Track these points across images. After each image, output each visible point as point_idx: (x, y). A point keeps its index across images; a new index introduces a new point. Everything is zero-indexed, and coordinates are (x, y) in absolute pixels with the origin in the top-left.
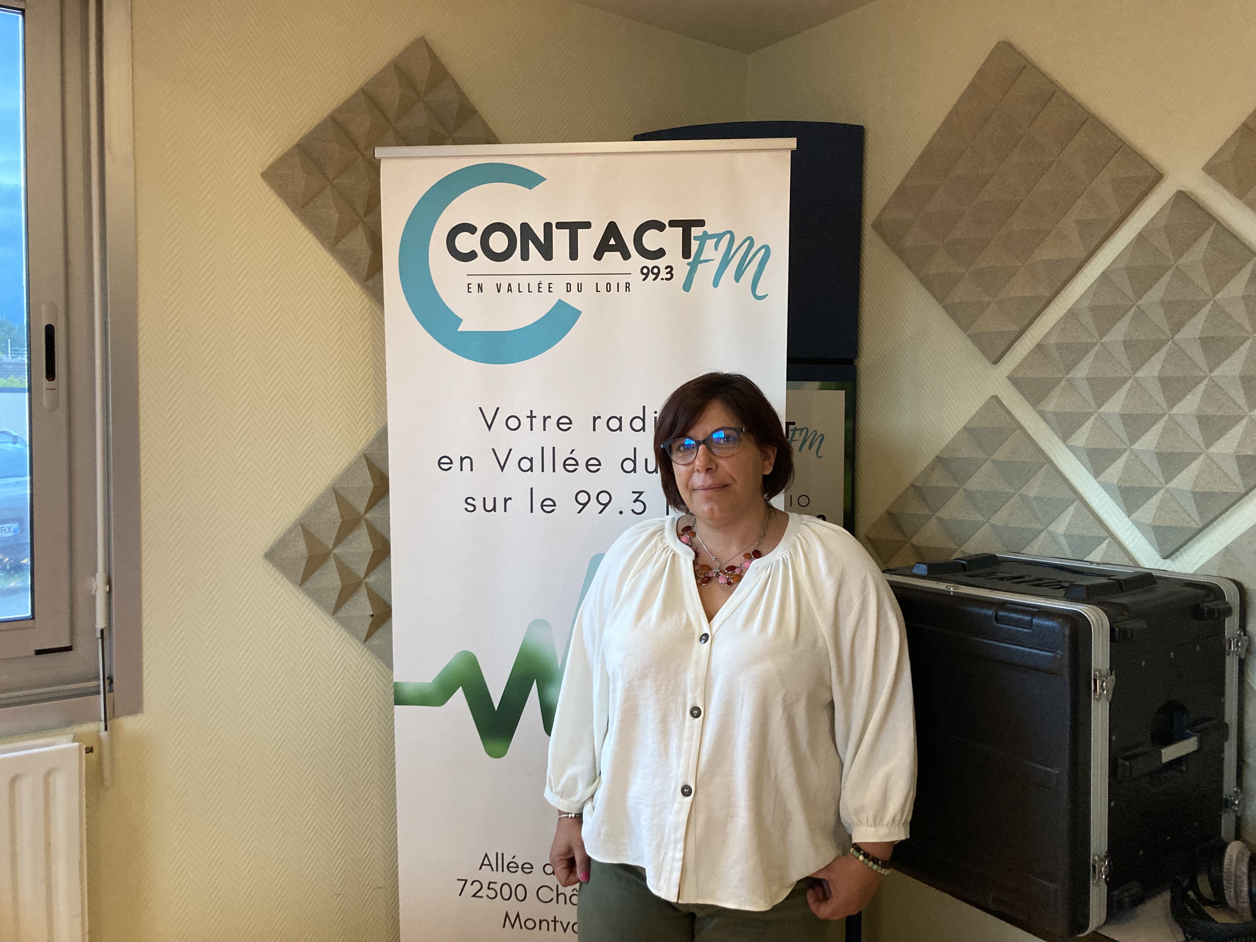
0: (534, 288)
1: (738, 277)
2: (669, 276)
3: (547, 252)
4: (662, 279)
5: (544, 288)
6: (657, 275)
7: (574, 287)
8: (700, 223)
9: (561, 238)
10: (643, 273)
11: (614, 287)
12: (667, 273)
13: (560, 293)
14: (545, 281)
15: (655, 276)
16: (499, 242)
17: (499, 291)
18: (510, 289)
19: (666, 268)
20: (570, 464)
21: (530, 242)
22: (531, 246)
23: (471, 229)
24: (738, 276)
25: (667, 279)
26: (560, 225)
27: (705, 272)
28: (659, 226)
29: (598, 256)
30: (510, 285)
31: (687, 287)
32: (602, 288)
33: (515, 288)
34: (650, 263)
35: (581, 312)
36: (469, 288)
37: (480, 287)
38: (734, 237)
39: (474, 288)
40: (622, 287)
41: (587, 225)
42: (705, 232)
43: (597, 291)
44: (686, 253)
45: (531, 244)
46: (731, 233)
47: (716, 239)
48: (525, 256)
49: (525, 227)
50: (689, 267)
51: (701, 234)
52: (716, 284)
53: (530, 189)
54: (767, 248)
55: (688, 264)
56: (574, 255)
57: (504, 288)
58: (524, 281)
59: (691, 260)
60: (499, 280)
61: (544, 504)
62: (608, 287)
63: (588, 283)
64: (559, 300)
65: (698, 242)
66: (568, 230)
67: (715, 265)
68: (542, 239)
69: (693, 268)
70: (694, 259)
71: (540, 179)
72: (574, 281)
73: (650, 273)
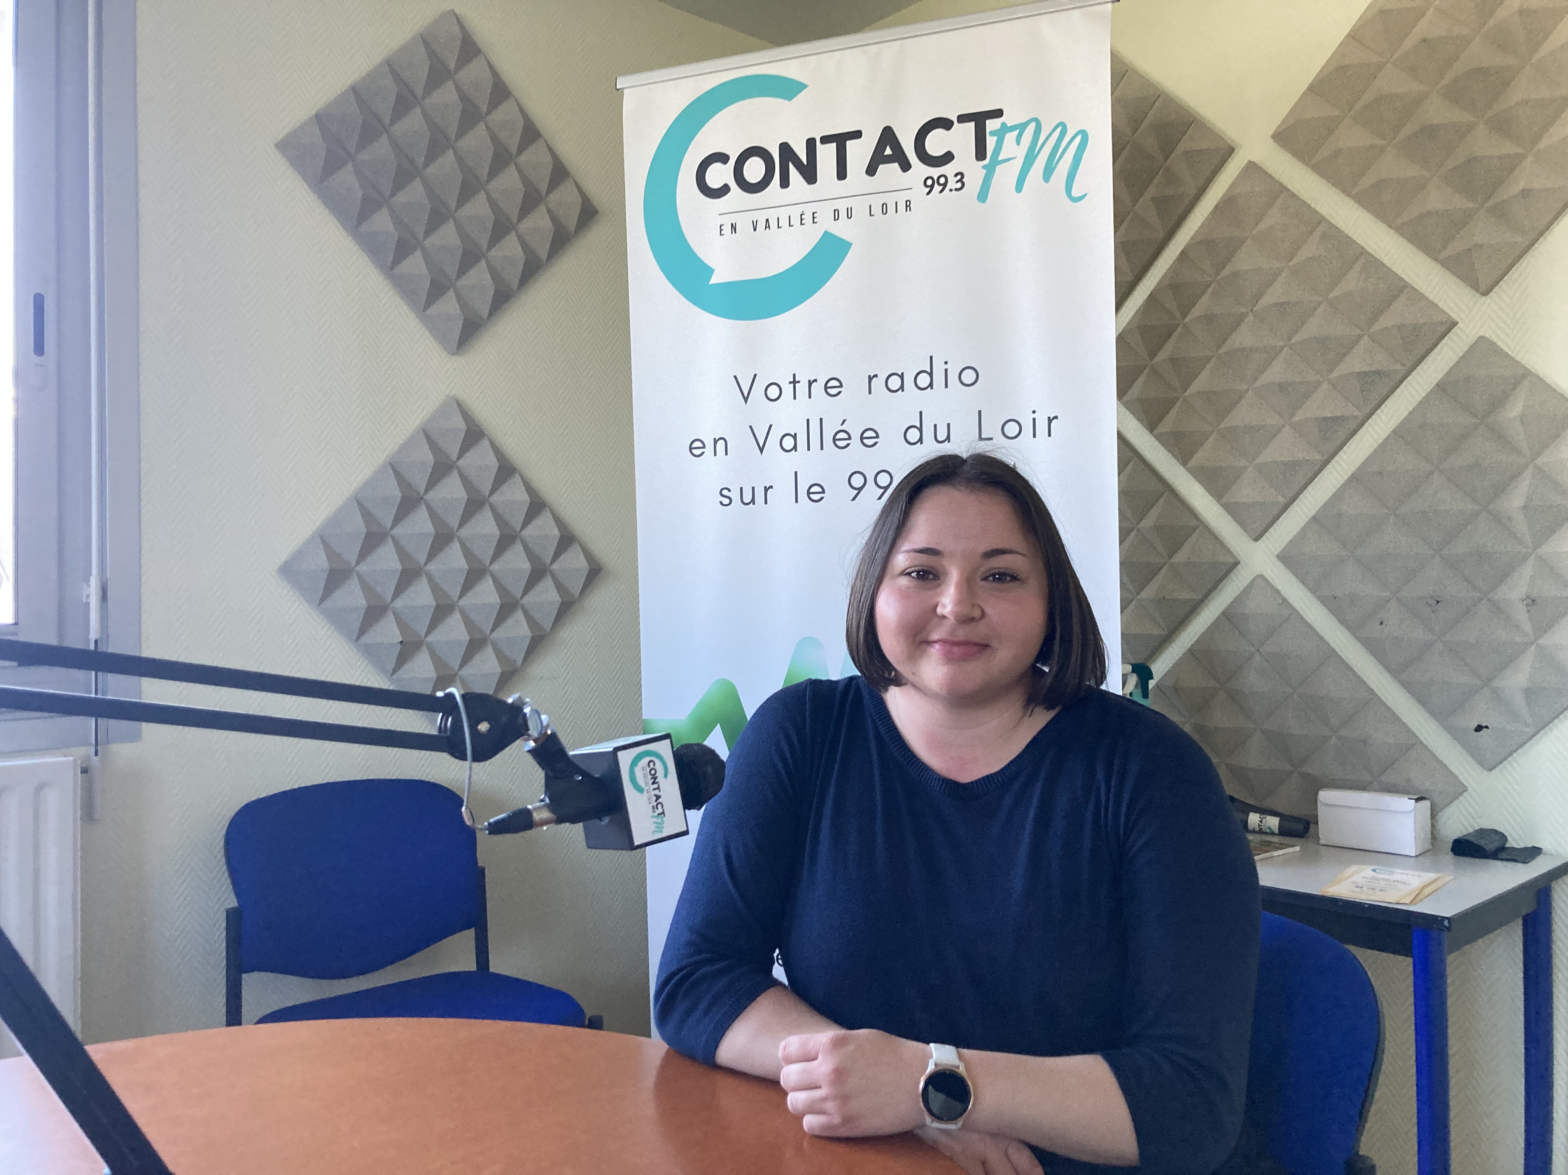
0: (796, 221)
1: (1047, 177)
2: (959, 185)
3: (810, 174)
4: (951, 190)
5: (808, 218)
6: (945, 185)
7: (843, 214)
8: (998, 113)
9: (826, 155)
10: (926, 185)
11: (891, 208)
12: (957, 182)
13: (826, 223)
14: (808, 210)
15: (941, 187)
16: (754, 170)
17: (755, 230)
18: (767, 225)
19: (956, 175)
20: (841, 440)
21: (791, 165)
22: (792, 169)
23: (723, 158)
24: (1048, 174)
25: (956, 190)
26: (825, 140)
27: (1006, 175)
28: (945, 124)
29: (871, 170)
30: (767, 220)
31: (983, 196)
32: (877, 210)
33: (773, 223)
34: (935, 172)
35: (851, 244)
36: (721, 230)
37: (734, 227)
38: (1040, 125)
39: (727, 229)
40: (902, 206)
41: (857, 134)
42: (1003, 124)
43: (870, 215)
44: (981, 154)
45: (792, 168)
46: (1036, 120)
47: (1018, 131)
48: (785, 183)
49: (785, 148)
50: (985, 171)
51: (998, 127)
52: (1019, 188)
53: (790, 99)
54: (1084, 134)
55: (984, 167)
56: (842, 174)
57: (761, 225)
58: (783, 213)
59: (986, 162)
60: (755, 216)
61: (811, 491)
62: (884, 208)
63: (860, 206)
64: (826, 233)
65: (996, 138)
66: (835, 144)
67: (1017, 164)
68: (804, 159)
69: (990, 171)
70: (990, 161)
71: (801, 87)
72: (842, 206)
73: (936, 184)
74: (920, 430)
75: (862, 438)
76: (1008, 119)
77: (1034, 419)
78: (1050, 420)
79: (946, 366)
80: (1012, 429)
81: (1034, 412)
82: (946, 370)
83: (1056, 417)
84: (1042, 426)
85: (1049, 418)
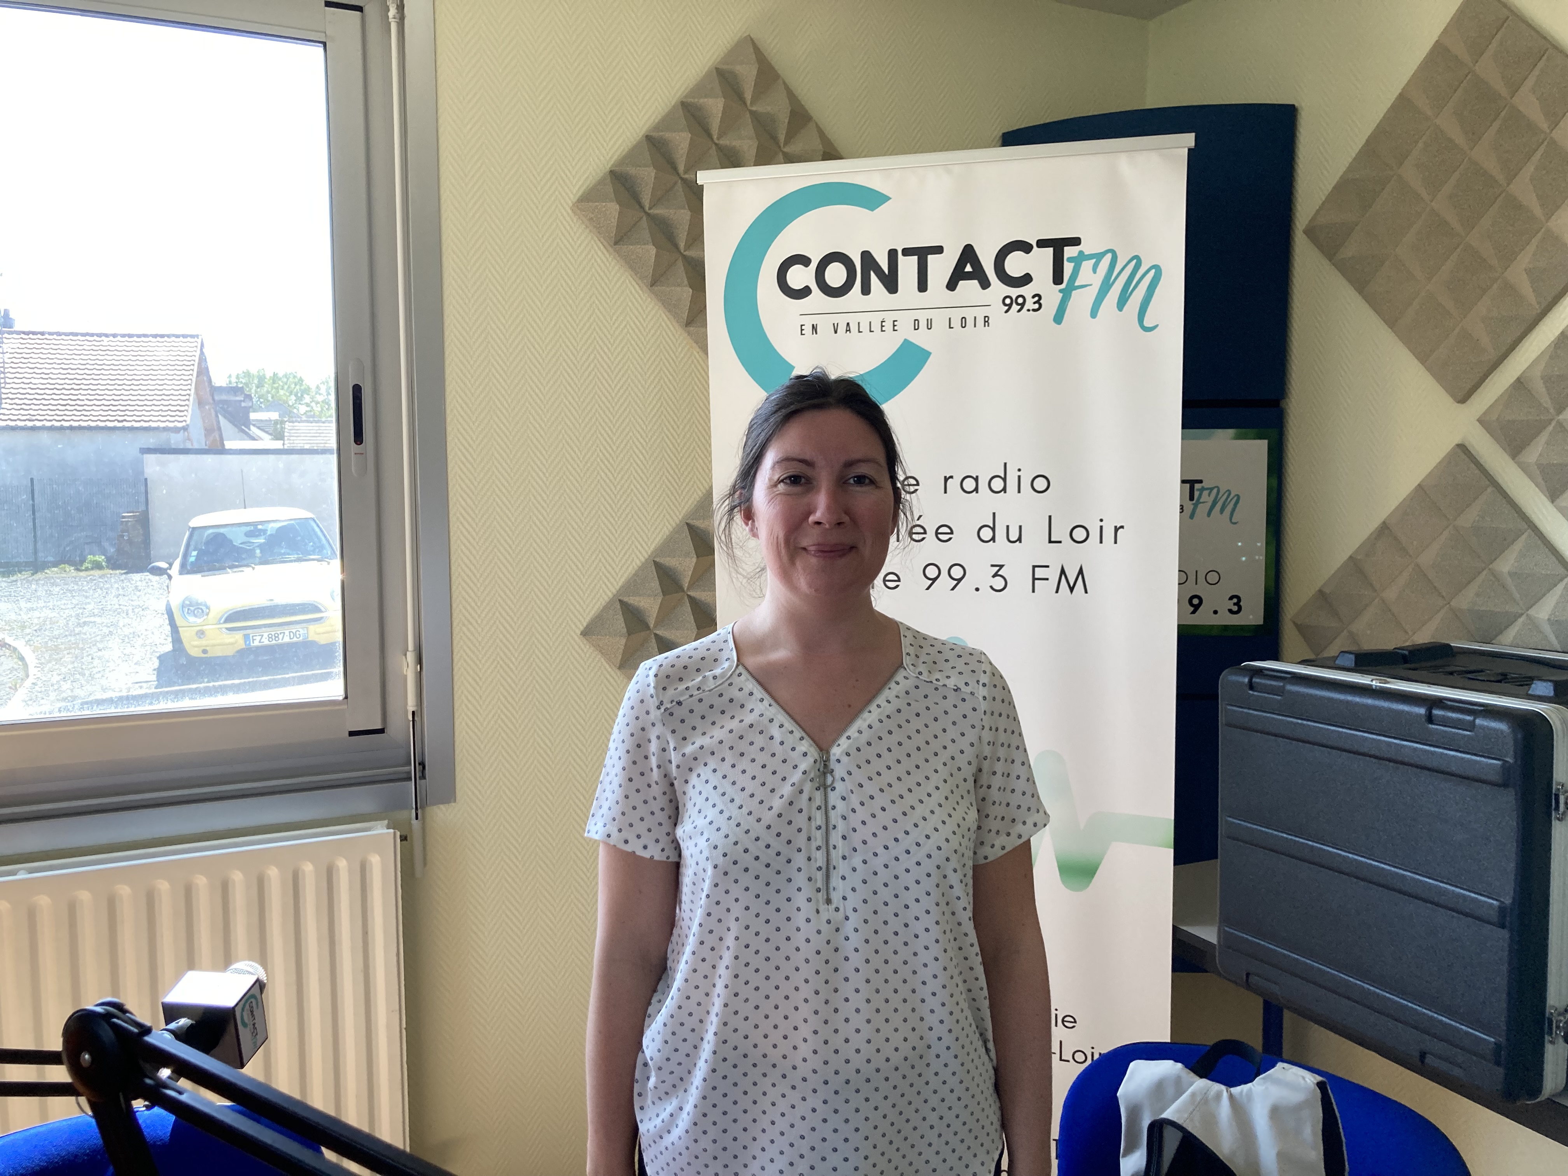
0: (876, 327)
2: (1037, 306)
3: (891, 283)
4: (1029, 310)
5: (888, 326)
6: (1022, 305)
7: (923, 324)
8: (1076, 242)
9: (908, 267)
10: (1005, 305)
11: (970, 322)
12: (1035, 303)
13: (906, 332)
14: (889, 317)
15: (1019, 307)
16: (836, 275)
17: (836, 332)
18: (848, 330)
19: (1034, 297)
20: (917, 533)
21: (872, 273)
22: (873, 277)
23: (804, 260)
25: (1034, 310)
26: (907, 252)
27: (1082, 300)
28: (1025, 247)
29: (951, 286)
30: (848, 324)
31: (1059, 318)
32: (956, 323)
33: (854, 327)
34: (1014, 292)
35: (929, 354)
36: (802, 330)
37: (814, 328)
38: (1116, 257)
39: (808, 329)
40: (980, 322)
41: (939, 250)
42: (1081, 252)
43: (950, 328)
44: (1058, 278)
46: (1112, 251)
47: (1094, 260)
48: (866, 290)
49: (866, 256)
50: (1061, 295)
51: (1075, 254)
52: (1094, 314)
53: (872, 209)
54: (1157, 268)
55: (1060, 291)
56: (923, 286)
57: (842, 328)
58: (864, 319)
59: (1063, 286)
60: (836, 319)
61: (887, 578)
62: (964, 322)
63: (940, 319)
64: (905, 340)
65: (1073, 264)
66: (916, 257)
67: (1093, 292)
68: (885, 268)
69: (1066, 295)
70: (1067, 285)
71: (883, 199)
72: (923, 316)
73: (1014, 304)
74: (993, 529)
75: (937, 533)
76: (1086, 247)
77: (1101, 527)
78: (1116, 529)
79: (1019, 473)
80: (1080, 534)
81: (1101, 520)
82: (1019, 477)
83: (1122, 527)
84: (1109, 534)
85: (1116, 527)
